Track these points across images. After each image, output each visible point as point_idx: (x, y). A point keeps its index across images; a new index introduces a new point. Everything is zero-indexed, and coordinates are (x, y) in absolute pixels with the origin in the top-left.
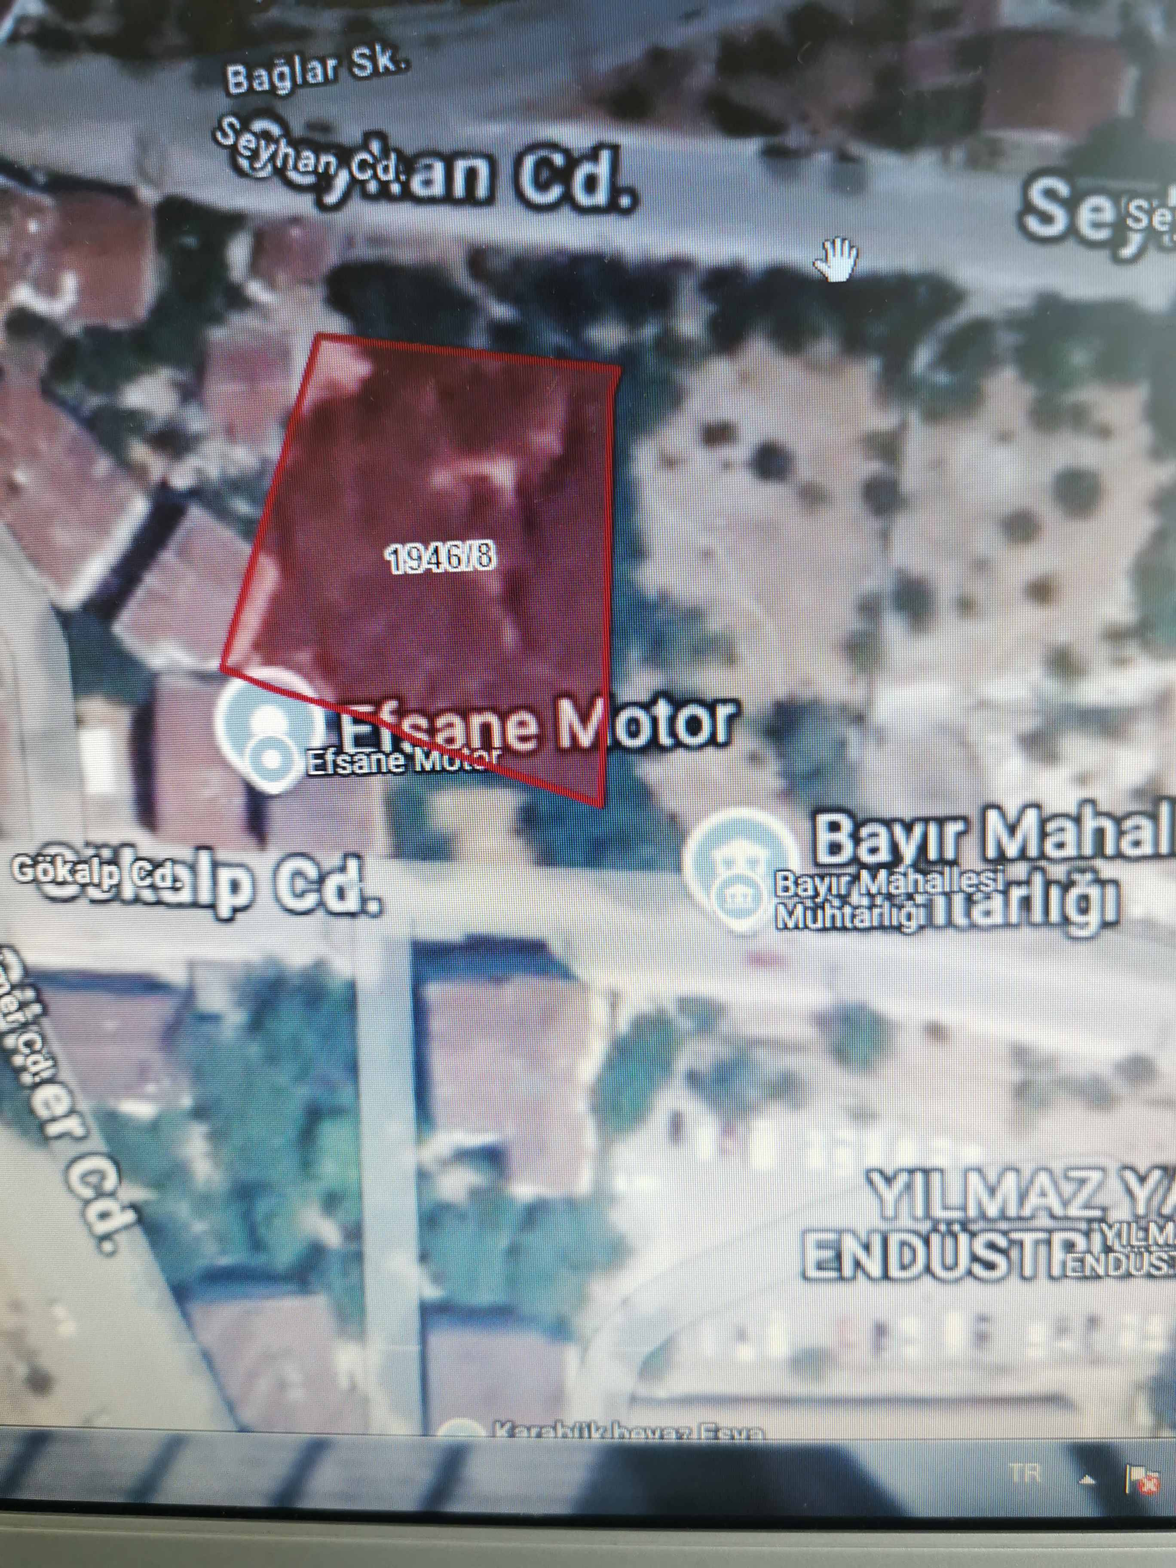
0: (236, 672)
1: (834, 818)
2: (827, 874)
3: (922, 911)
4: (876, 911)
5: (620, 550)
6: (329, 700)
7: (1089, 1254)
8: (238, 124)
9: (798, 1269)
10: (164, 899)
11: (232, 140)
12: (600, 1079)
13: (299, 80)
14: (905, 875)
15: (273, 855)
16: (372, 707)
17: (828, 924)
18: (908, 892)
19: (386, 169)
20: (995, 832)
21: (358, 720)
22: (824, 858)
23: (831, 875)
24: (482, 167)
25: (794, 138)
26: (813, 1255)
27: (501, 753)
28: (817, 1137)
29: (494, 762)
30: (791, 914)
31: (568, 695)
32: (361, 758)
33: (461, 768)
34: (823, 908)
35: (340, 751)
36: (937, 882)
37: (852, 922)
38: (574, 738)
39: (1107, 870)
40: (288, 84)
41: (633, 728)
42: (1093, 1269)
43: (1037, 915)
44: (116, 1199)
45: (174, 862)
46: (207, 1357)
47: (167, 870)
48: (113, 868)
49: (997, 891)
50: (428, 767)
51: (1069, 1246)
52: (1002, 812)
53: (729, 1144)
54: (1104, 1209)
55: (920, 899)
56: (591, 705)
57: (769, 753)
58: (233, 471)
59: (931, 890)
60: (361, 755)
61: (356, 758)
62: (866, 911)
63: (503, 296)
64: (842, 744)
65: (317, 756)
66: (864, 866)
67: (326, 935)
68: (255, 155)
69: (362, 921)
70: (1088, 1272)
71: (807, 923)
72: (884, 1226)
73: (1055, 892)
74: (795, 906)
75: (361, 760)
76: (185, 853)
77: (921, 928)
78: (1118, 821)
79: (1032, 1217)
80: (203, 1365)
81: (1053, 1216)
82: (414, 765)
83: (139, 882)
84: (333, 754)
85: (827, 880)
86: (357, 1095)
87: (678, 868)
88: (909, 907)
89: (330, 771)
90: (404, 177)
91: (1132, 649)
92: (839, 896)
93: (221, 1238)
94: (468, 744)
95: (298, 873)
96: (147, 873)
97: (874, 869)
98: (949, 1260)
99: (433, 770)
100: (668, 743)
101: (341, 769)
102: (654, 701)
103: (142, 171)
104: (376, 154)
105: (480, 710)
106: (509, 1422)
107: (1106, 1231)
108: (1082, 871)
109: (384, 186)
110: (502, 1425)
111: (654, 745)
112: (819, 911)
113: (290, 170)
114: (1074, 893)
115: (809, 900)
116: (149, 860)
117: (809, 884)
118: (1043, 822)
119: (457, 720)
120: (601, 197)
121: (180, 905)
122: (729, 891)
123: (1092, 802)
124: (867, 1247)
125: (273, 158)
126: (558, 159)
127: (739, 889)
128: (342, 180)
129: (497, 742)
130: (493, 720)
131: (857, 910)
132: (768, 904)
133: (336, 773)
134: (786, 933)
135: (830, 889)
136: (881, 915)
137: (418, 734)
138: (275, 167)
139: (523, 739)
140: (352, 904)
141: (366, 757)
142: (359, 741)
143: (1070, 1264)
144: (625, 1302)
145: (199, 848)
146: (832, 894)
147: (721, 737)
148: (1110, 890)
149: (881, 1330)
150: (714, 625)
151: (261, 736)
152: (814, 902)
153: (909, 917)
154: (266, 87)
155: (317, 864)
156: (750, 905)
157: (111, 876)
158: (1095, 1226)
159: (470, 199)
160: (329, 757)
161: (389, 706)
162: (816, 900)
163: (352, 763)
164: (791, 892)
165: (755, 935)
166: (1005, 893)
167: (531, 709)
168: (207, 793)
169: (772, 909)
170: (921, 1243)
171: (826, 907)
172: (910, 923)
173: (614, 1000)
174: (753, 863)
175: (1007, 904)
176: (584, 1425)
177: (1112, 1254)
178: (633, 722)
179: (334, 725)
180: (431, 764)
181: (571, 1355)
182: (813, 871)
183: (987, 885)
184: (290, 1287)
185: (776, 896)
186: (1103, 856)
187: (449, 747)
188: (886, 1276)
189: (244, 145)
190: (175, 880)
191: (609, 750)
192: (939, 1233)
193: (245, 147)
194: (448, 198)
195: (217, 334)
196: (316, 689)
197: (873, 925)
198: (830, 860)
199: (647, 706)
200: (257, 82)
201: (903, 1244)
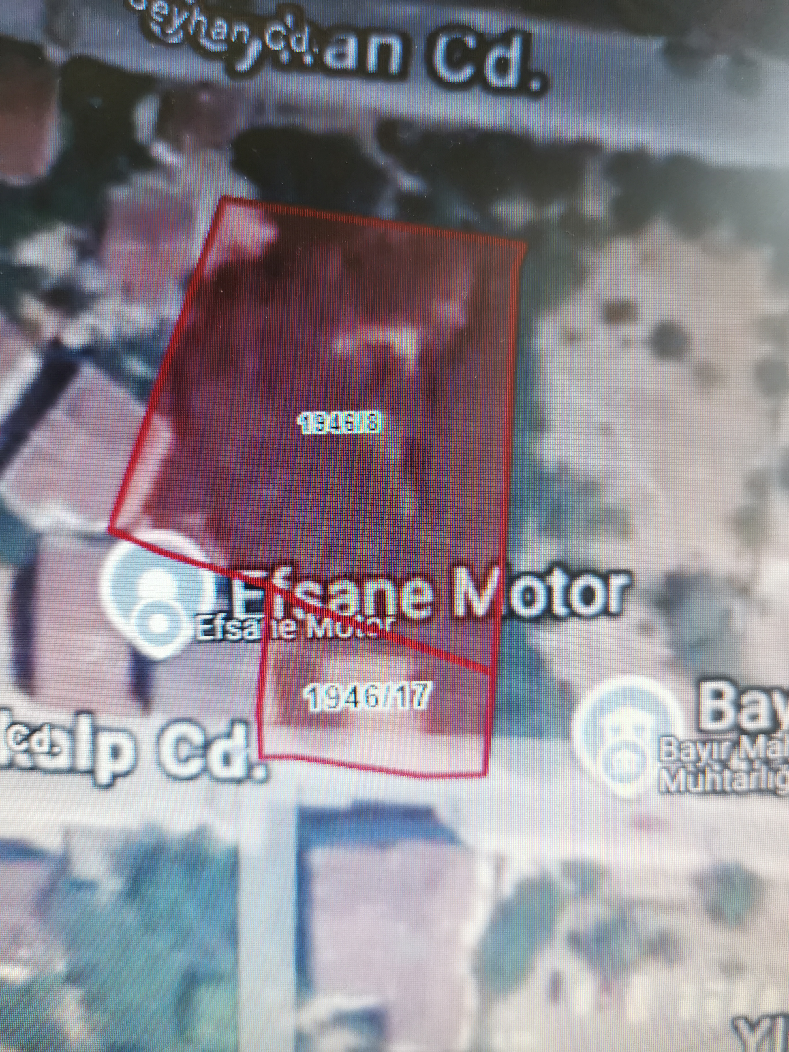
0: (125, 535)
1: (718, 686)
2: (709, 740)
4: (754, 775)
5: (520, 422)
6: (221, 565)
10: (41, 764)
11: (143, 4)
12: (483, 942)
14: (782, 740)
15: (157, 720)
16: (264, 573)
17: (708, 788)
18: (784, 756)
19: (299, 41)
21: (249, 585)
22: (708, 724)
23: (712, 741)
24: (396, 45)
25: (696, 40)
27: (394, 620)
28: (687, 990)
29: (387, 630)
30: (673, 777)
31: (464, 563)
32: (252, 623)
33: (354, 635)
34: (704, 773)
35: (229, 616)
37: (731, 785)
38: (469, 606)
41: (528, 597)
45: (52, 726)
47: (44, 735)
50: (320, 634)
53: (606, 999)
56: (487, 573)
57: (659, 623)
58: (129, 331)
60: (252, 621)
61: (246, 624)
62: (745, 775)
63: (411, 168)
64: (727, 615)
65: (206, 622)
66: (742, 731)
67: (210, 801)
68: (168, 20)
69: (248, 787)
71: (688, 787)
74: (677, 771)
75: (251, 625)
76: (65, 718)
82: (305, 632)
83: (16, 746)
84: (224, 619)
85: (708, 745)
87: (567, 735)
88: (784, 771)
89: (219, 636)
90: (317, 50)
92: (720, 761)
94: (361, 611)
95: (181, 740)
96: (24, 737)
97: (753, 736)
99: (325, 637)
100: (561, 612)
101: (231, 635)
102: (549, 571)
103: (50, 31)
104: (290, 26)
105: (375, 577)
109: (296, 58)
111: (548, 614)
112: (700, 775)
113: (203, 38)
115: (691, 764)
116: (26, 725)
117: (691, 749)
119: (350, 586)
120: (512, 79)
121: (57, 771)
122: (616, 757)
125: (184, 26)
126: (470, 42)
127: (626, 755)
128: (254, 49)
129: (391, 609)
130: (388, 587)
131: (736, 774)
132: (652, 770)
133: (224, 640)
134: (668, 798)
135: (711, 754)
136: (759, 779)
137: (310, 600)
138: (187, 34)
139: (418, 606)
140: (238, 770)
141: (256, 623)
142: (250, 606)
145: (79, 713)
146: (712, 758)
147: (613, 607)
150: (611, 497)
151: (149, 600)
152: (696, 767)
153: (784, 780)
155: (203, 729)
156: (635, 770)
159: (383, 73)
160: (219, 622)
161: (282, 572)
162: (698, 764)
163: (242, 629)
164: (674, 757)
165: (638, 799)
167: (427, 577)
168: (90, 657)
169: (655, 774)
171: (707, 771)
172: (784, 785)
173: (499, 864)
174: (639, 729)
178: (529, 591)
179: (224, 590)
180: (323, 631)
182: (695, 737)
185: (660, 761)
187: (342, 614)
189: (156, 10)
190: (52, 745)
191: (504, 618)
193: (158, 13)
194: (360, 72)
195: (119, 194)
196: (207, 553)
197: (750, 789)
198: (712, 727)
199: (542, 576)
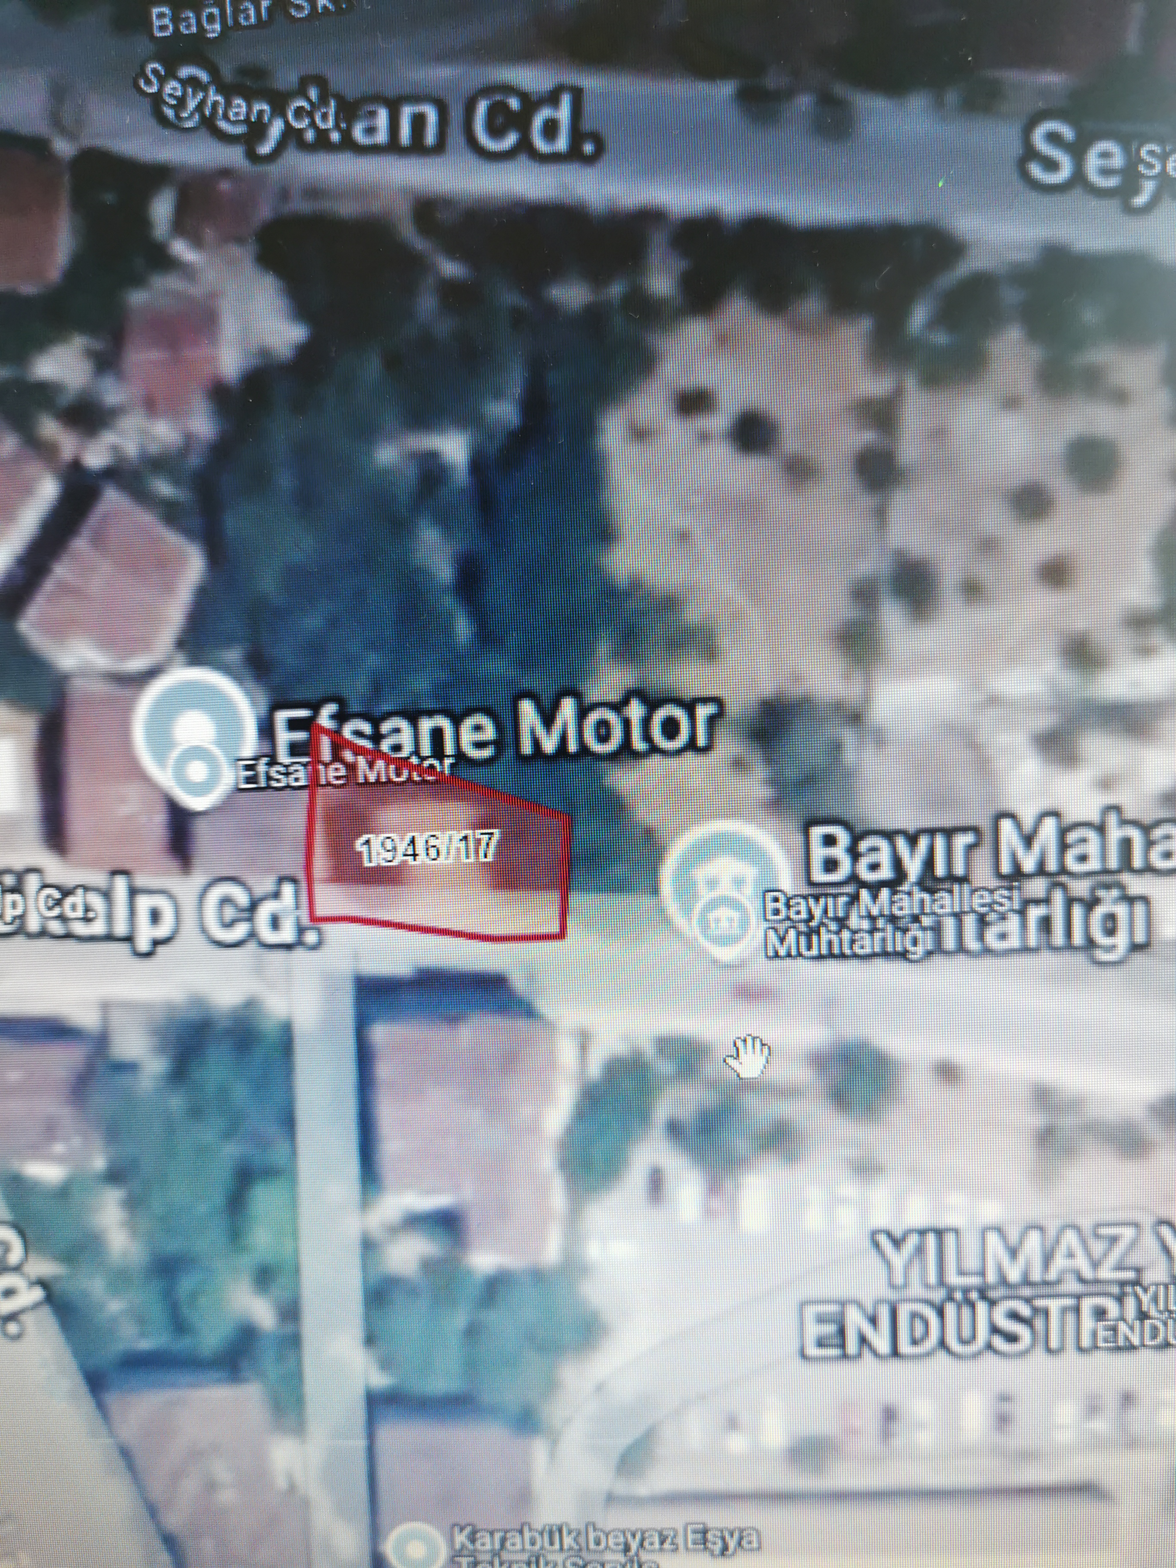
1: (829, 830)
2: (822, 895)
3: (929, 934)
4: (878, 936)
7: (1122, 1322)
8: (163, 70)
9: (795, 1347)
10: (75, 931)
11: (156, 88)
12: (569, 1131)
13: (230, 22)
14: (909, 894)
15: (198, 879)
16: (309, 712)
17: (824, 951)
18: (913, 913)
19: (325, 117)
20: (1009, 844)
21: (293, 725)
22: (819, 876)
23: (826, 895)
24: (431, 114)
25: (773, 81)
26: (813, 1330)
27: (454, 761)
28: (815, 1194)
29: (446, 772)
30: (782, 940)
31: (529, 695)
32: (297, 768)
33: (410, 779)
34: (819, 934)
35: (273, 761)
36: (946, 902)
37: (851, 948)
38: (536, 743)
39: (1136, 885)
40: (217, 27)
41: (603, 731)
42: (1127, 1338)
43: (1058, 938)
44: (23, 1274)
45: (86, 889)
46: (125, 1454)
47: (78, 899)
48: (17, 897)
49: (1013, 910)
50: (372, 778)
51: (1100, 1313)
52: (1017, 821)
53: (715, 1203)
54: (1138, 1270)
55: (926, 921)
56: (556, 706)
57: (755, 758)
58: (153, 449)
59: (940, 911)
60: (297, 765)
61: (292, 769)
62: (867, 936)
63: (453, 251)
64: (837, 747)
65: (248, 768)
66: (864, 884)
67: (259, 970)
68: (181, 103)
69: (299, 954)
70: (1121, 1342)
71: (800, 950)
72: (892, 1295)
73: (1077, 912)
74: (787, 931)
75: (297, 771)
76: (98, 879)
77: (929, 954)
78: (1146, 829)
79: (1059, 1282)
80: (121, 1464)
81: (1081, 1280)
82: (356, 776)
83: (47, 912)
84: (267, 764)
85: (822, 901)
86: (294, 1153)
87: (655, 890)
88: (915, 931)
89: (263, 784)
90: (345, 125)
91: (1157, 637)
92: (836, 919)
93: (141, 1320)
94: (416, 752)
95: (226, 901)
96: (56, 902)
97: (875, 888)
98: (966, 1333)
99: (378, 782)
100: (642, 748)
101: (276, 782)
102: (625, 702)
103: (57, 122)
104: (314, 101)
105: (430, 713)
106: (470, 1525)
107: (1141, 1295)
108: (1108, 887)
109: (322, 136)
110: (462, 1529)
111: (626, 750)
112: (813, 936)
113: (220, 120)
114: (1099, 911)
115: (802, 924)
116: (57, 887)
117: (802, 905)
118: (1063, 832)
119: (403, 725)
120: (562, 144)
121: (92, 939)
122: (712, 916)
123: (1117, 809)
124: (873, 1321)
125: (200, 107)
126: (514, 103)
127: (724, 913)
128: (276, 129)
129: (449, 748)
130: (445, 723)
131: (856, 935)
132: (757, 931)
133: (269, 787)
134: (777, 963)
135: (825, 911)
136: (884, 940)
137: (360, 741)
138: (203, 116)
139: (479, 745)
140: (287, 935)
141: (303, 768)
142: (295, 749)
143: (1101, 1333)
144: (600, 1388)
145: (115, 873)
146: (828, 917)
147: (701, 741)
148: (1139, 909)
149: (889, 1415)
150: (692, 615)
151: (185, 746)
152: (808, 927)
153: (915, 942)
154: (194, 29)
155: (248, 889)
156: (736, 931)
157: (14, 905)
158: (1129, 1289)
159: (418, 147)
160: (262, 768)
161: (328, 711)
162: (810, 924)
163: (287, 774)
164: (782, 916)
165: (741, 965)
166: (1022, 913)
167: (488, 712)
168: (125, 810)
169: (761, 934)
170: (935, 1314)
171: (821, 931)
172: (915, 948)
173: (584, 1040)
174: (739, 882)
175: (1024, 925)
176: (554, 1528)
177: (1148, 1321)
178: (603, 725)
179: (267, 730)
180: (376, 775)
181: (539, 1449)
182: (806, 891)
183: (1001, 905)
184: (216, 1375)
185: (766, 920)
186: (1132, 870)
187: (395, 756)
188: (895, 1352)
189: (169, 92)
190: (87, 909)
191: (575, 757)
192: (954, 1302)
193: (171, 95)
194: (393, 147)
195: (137, 298)
197: (874, 952)
198: (825, 879)
199: (618, 707)
200: (184, 24)
201: (914, 1315)
